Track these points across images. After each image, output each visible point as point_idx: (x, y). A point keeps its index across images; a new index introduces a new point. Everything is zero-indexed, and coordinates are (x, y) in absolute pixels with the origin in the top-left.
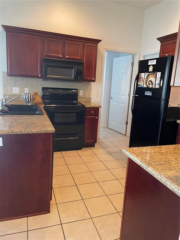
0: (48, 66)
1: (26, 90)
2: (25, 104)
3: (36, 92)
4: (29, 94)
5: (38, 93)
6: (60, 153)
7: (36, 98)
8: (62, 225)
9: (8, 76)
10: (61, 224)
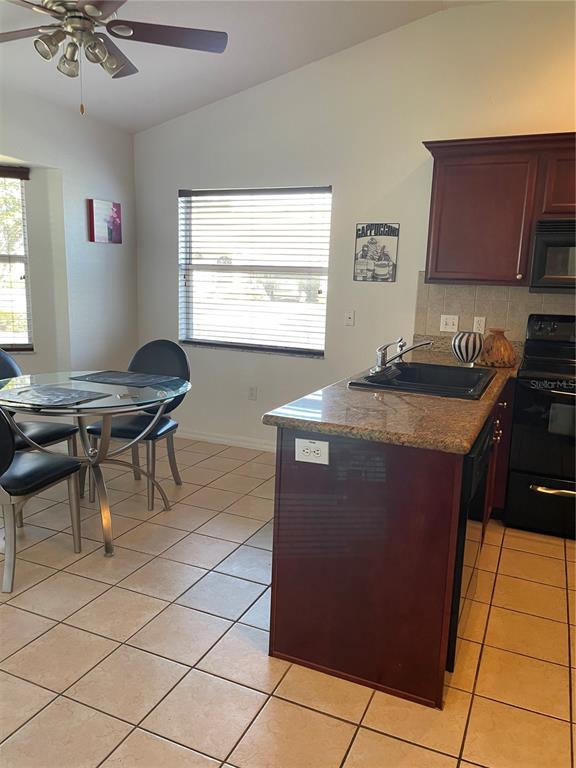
0: (549, 245)
1: (479, 326)
2: (459, 364)
3: (501, 328)
4: (472, 335)
5: (505, 334)
6: (559, 542)
7: (494, 350)
8: (459, 762)
9: (426, 282)
10: (460, 759)
